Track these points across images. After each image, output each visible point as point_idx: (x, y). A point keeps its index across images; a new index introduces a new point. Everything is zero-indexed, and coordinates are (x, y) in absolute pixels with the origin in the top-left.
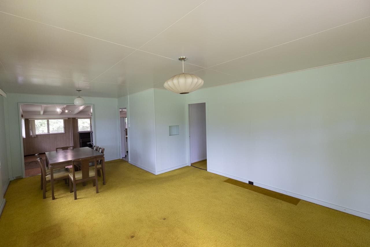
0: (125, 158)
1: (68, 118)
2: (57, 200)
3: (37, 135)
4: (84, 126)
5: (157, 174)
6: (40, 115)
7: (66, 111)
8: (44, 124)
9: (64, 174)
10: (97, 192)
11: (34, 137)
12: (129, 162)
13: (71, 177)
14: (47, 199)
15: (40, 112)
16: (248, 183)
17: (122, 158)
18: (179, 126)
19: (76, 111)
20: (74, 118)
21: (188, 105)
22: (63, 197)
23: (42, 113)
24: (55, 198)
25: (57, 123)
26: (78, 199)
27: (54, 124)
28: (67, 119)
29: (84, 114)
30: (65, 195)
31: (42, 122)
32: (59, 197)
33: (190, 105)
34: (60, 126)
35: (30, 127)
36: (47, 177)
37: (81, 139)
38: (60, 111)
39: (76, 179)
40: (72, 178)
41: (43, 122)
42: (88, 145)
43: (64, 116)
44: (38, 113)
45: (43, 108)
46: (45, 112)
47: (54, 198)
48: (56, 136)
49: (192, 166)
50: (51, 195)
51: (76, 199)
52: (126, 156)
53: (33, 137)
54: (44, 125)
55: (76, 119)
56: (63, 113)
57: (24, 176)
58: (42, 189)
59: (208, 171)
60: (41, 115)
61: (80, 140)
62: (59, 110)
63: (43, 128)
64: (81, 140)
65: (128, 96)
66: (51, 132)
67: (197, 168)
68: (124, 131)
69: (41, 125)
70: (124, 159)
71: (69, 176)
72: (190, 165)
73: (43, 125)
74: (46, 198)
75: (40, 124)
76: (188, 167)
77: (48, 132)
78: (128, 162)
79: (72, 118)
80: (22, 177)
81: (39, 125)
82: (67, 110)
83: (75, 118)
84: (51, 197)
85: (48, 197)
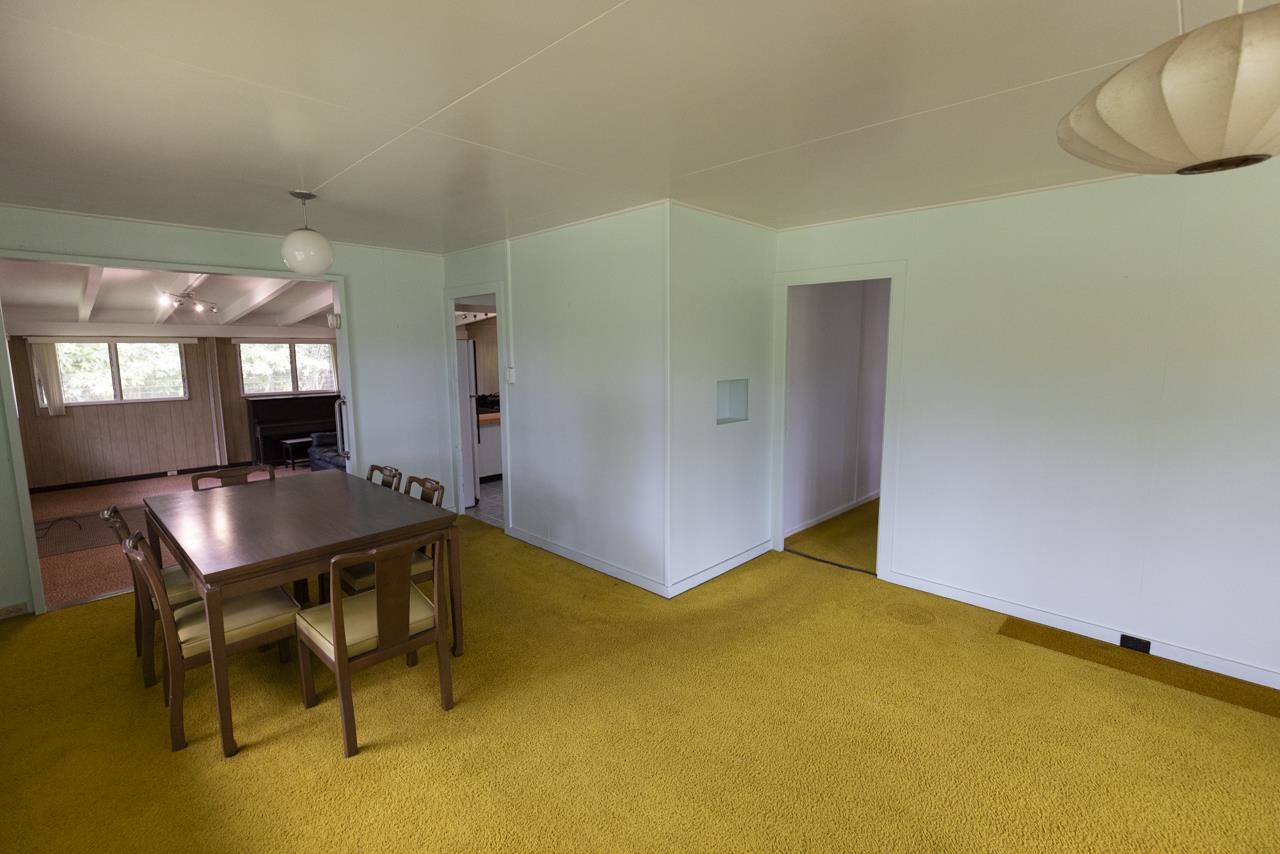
0: (474, 510)
1: (199, 339)
2: (252, 756)
3: (70, 408)
4: (253, 372)
5: (671, 592)
6: (77, 321)
7: (199, 308)
8: (88, 361)
9: (273, 620)
10: (448, 704)
11: (58, 417)
12: (507, 532)
13: (323, 640)
14: (191, 748)
15: (74, 309)
16: (1118, 643)
17: (467, 508)
18: (747, 380)
19: (235, 310)
20: (225, 339)
21: (786, 290)
22: (274, 739)
23: (85, 312)
24: (239, 744)
25: (141, 357)
26: (366, 748)
27: (132, 360)
28: (196, 341)
29: (265, 323)
30: (287, 725)
31: (79, 354)
32: (253, 739)
33: (794, 291)
34: (154, 371)
35: (36, 371)
36: (183, 634)
37: (259, 424)
38: (172, 306)
39: (351, 653)
40: (328, 648)
41: (85, 353)
42: (287, 449)
43: (182, 331)
44: (68, 314)
45: (93, 291)
46: (97, 311)
47: (232, 750)
48: (150, 409)
49: (789, 551)
50: (218, 725)
51: (353, 749)
52: (477, 501)
53: (51, 414)
54: (89, 365)
55: (233, 342)
56: (182, 313)
57: (41, 607)
58: (150, 681)
59: (878, 577)
60: (84, 321)
61: (255, 431)
62: (165, 302)
63: (84, 378)
64: (258, 429)
65: (508, 242)
66: (128, 396)
67: (820, 560)
68: (471, 397)
69: (77, 364)
70: (472, 513)
71: (295, 625)
72: (780, 548)
73: (84, 364)
74: (186, 745)
75: (71, 360)
76: (771, 554)
77: (115, 396)
78: (503, 531)
79: (217, 339)
80: (30, 611)
81: (69, 366)
82: (201, 301)
83: (230, 338)
84: (211, 735)
85: (194, 741)
